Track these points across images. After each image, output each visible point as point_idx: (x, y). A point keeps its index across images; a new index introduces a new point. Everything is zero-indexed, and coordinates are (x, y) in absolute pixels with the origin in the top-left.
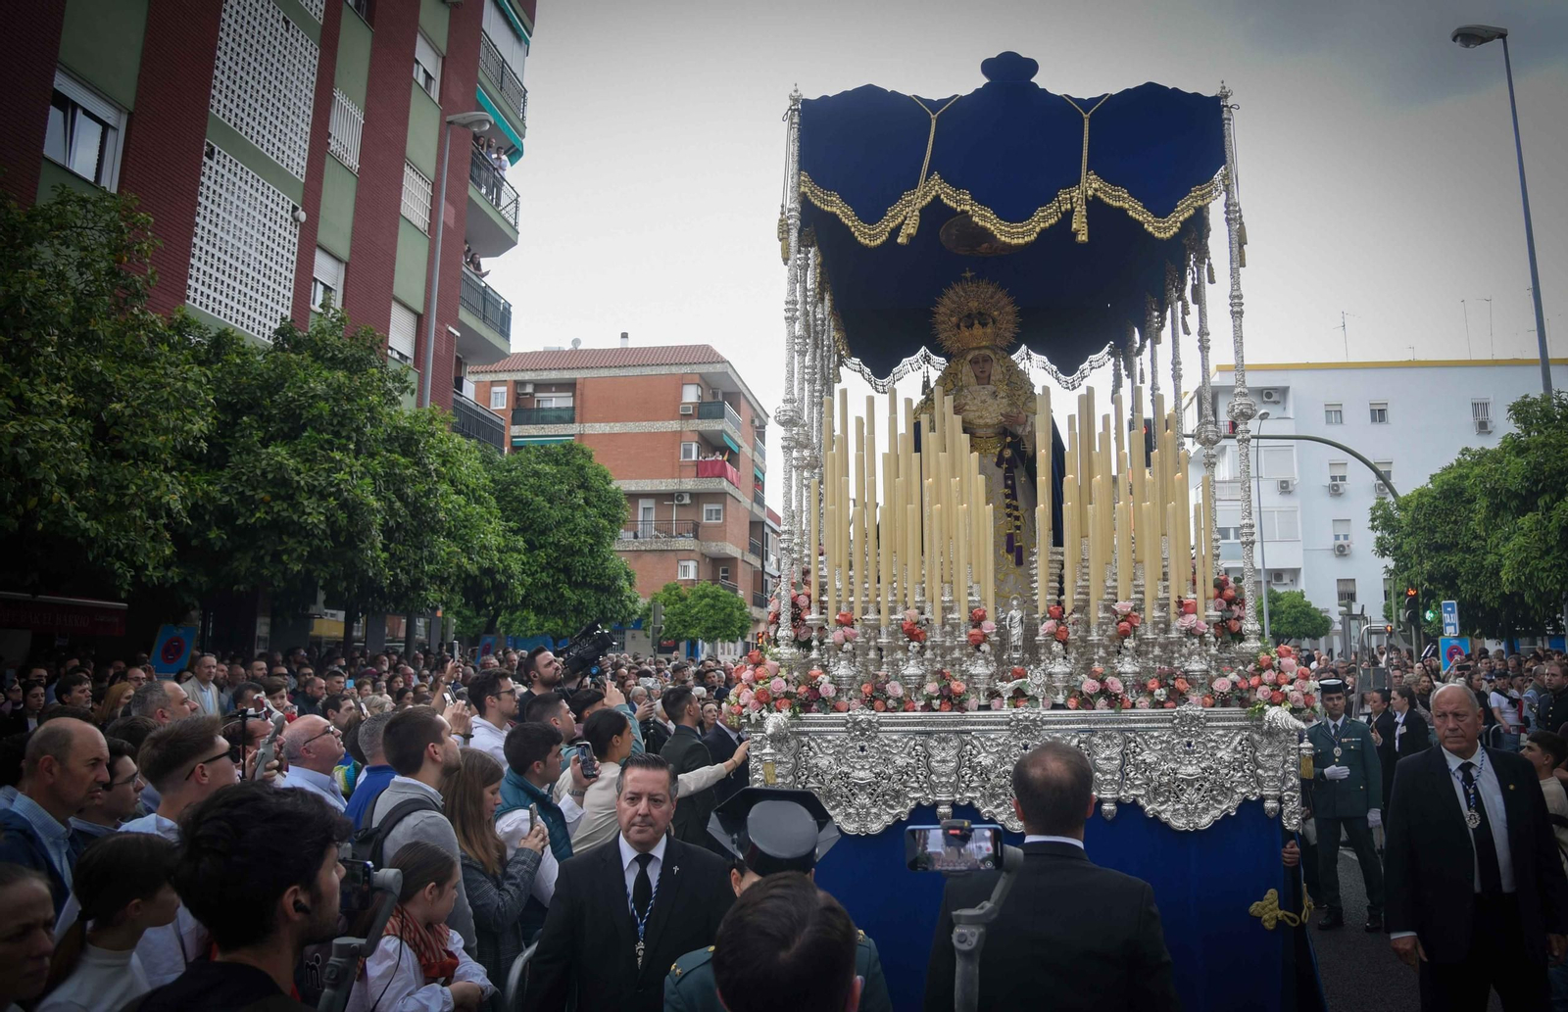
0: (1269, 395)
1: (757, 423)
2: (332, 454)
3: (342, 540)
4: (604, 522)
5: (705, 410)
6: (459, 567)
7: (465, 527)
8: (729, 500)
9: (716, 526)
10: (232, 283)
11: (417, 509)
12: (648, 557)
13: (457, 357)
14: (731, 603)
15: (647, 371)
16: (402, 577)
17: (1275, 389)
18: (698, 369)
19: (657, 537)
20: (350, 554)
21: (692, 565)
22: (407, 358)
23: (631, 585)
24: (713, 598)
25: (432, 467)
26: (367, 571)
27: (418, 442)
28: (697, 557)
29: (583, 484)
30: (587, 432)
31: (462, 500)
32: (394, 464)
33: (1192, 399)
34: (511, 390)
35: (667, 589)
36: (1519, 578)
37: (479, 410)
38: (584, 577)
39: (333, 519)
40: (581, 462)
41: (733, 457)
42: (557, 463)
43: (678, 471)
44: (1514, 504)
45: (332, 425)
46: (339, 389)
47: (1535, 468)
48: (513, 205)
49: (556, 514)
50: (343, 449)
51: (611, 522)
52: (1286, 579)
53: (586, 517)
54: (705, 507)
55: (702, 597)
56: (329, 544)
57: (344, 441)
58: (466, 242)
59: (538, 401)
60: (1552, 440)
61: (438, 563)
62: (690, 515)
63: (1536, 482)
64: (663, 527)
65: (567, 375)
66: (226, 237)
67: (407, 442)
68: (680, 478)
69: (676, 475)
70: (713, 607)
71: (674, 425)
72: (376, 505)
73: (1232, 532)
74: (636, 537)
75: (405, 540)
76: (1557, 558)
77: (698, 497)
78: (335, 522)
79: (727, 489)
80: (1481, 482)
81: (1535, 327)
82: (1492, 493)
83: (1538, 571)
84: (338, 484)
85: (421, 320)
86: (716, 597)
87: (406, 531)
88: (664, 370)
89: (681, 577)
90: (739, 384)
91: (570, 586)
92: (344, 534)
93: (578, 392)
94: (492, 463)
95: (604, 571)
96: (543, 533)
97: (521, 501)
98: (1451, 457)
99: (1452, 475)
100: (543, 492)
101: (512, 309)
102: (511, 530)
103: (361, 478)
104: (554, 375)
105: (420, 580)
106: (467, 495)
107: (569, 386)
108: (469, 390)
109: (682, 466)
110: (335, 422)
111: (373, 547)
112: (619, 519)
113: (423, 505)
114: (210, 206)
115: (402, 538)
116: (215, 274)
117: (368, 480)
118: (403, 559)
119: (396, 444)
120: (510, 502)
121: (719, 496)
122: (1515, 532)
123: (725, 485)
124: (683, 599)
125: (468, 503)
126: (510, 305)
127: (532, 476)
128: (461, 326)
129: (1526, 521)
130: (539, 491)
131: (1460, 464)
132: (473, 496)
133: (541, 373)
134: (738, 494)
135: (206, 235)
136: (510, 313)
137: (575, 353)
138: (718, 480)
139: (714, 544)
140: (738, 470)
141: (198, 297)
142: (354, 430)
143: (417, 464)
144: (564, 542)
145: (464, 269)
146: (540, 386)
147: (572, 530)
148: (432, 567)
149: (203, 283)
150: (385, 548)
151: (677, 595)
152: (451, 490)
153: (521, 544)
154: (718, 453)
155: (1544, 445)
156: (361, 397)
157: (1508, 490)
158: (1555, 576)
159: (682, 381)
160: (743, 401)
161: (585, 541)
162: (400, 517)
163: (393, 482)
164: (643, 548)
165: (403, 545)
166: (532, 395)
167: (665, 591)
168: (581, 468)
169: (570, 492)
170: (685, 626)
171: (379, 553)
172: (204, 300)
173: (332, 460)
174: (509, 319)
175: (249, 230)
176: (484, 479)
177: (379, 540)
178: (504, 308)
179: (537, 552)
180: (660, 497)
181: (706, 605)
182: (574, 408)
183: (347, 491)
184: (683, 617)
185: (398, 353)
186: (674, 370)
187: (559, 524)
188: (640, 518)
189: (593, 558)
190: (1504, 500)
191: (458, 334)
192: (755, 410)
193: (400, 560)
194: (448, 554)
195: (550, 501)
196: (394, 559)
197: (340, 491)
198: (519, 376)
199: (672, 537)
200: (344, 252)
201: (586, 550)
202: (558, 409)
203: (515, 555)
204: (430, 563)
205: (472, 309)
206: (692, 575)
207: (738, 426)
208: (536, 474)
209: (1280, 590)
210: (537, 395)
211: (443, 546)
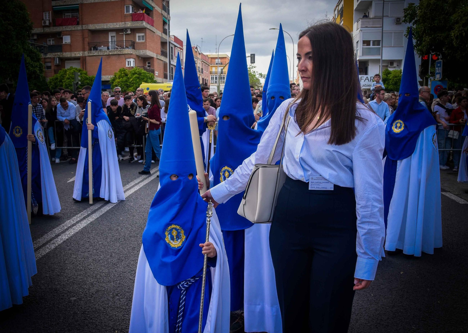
8: (147, 31)
9: (142, 43)
12: (114, 58)
14: (147, 76)
19: (117, 48)
21: (132, 60)
24: (138, 74)
28: (135, 57)
30: (84, 3)
35: (120, 71)
41: (149, 11)
43: (124, 18)
52: (395, 65)
54: (137, 35)
55: (134, 74)
62: (131, 38)
64: (120, 45)
68: (125, 22)
69: (124, 20)
70: (138, 78)
74: (108, 49)
77: (134, 30)
79: (147, 26)
86: (140, 74)
89: (127, 66)
109: (126, 16)
121: (142, 30)
123: (144, 24)
124: (126, 75)
134: (153, 29)
138: (141, 22)
139: (142, 51)
140: (152, 18)
151: (125, 74)
154: (140, 10)
164: (111, 54)
167: (119, 72)
170: (128, 87)
180: (118, 31)
181: (135, 77)
184: (126, 83)
188: (110, 40)
199: (123, 48)
206: (132, 65)
209: (391, 69)
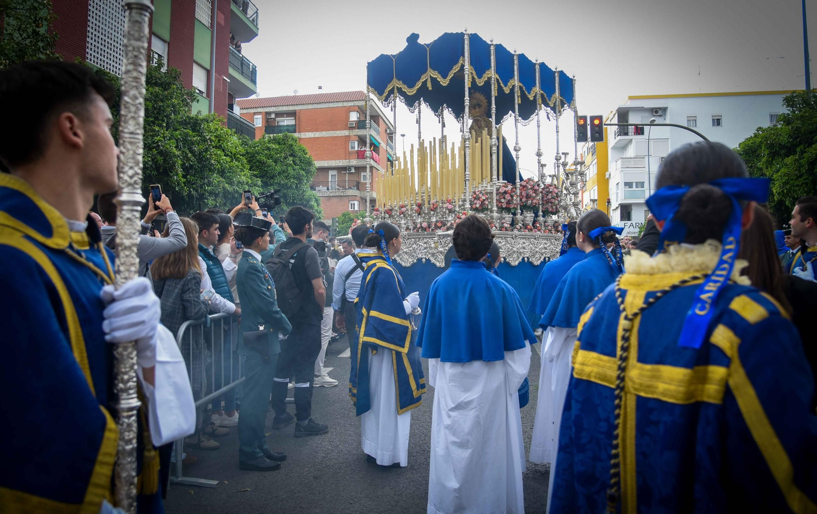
0: (657, 112)
1: (388, 131)
2: (154, 128)
3: (161, 171)
4: (303, 172)
5: (361, 124)
6: (224, 188)
7: (230, 172)
8: (374, 170)
10: (110, 52)
11: (201, 158)
12: (335, 200)
13: (229, 93)
15: (332, 105)
16: (193, 192)
17: (660, 109)
18: (357, 103)
19: (339, 189)
20: (166, 178)
21: (356, 203)
22: (203, 92)
23: (318, 205)
25: (208, 137)
26: (175, 188)
27: (200, 125)
28: (359, 199)
29: (292, 154)
30: (302, 137)
31: (228, 159)
32: (187, 135)
33: (614, 115)
34: (264, 117)
35: (344, 215)
36: (783, 191)
37: (242, 120)
38: (293, 200)
39: (156, 160)
40: (291, 143)
41: (376, 148)
42: (279, 144)
43: (348, 155)
44: (783, 152)
45: (154, 114)
46: (157, 96)
47: (796, 130)
48: (256, 15)
49: (278, 168)
50: (160, 126)
51: (306, 173)
53: (294, 170)
54: (362, 174)
56: (155, 173)
57: (160, 122)
58: (231, 33)
59: (278, 122)
60: (807, 114)
61: (213, 186)
62: (355, 178)
63: (796, 138)
64: (342, 185)
65: (291, 108)
66: (104, 28)
67: (195, 124)
68: (349, 159)
69: (347, 158)
71: (346, 133)
72: (178, 153)
73: (634, 184)
74: (328, 189)
75: (195, 174)
76: (806, 179)
77: (358, 169)
78: (157, 161)
79: (373, 164)
80: (765, 140)
81: (804, 73)
82: (771, 146)
83: (794, 186)
84: (157, 142)
85: (208, 72)
87: (196, 170)
88: (340, 105)
89: (351, 209)
90: (379, 111)
91: (286, 205)
92: (162, 168)
93: (297, 117)
94: (247, 145)
95: (303, 197)
96: (272, 178)
97: (260, 162)
98: (750, 133)
99: (751, 142)
100: (271, 157)
101: (257, 69)
102: (255, 175)
103: (169, 140)
104: (285, 109)
105: (204, 194)
106: (231, 157)
107: (293, 114)
108: (237, 110)
109: (350, 153)
110: (155, 112)
111: (177, 174)
112: (311, 172)
113: (204, 157)
114: (95, 12)
115: (193, 173)
116: (100, 47)
117: (174, 141)
118: (194, 184)
119: (189, 126)
120: (255, 163)
122: (783, 167)
123: (372, 162)
125: (232, 161)
126: (256, 67)
127: (267, 150)
128: (230, 77)
129: (789, 160)
130: (270, 157)
131: (756, 136)
132: (234, 157)
133: (278, 108)
134: (378, 167)
135: (94, 26)
136: (256, 70)
137: (294, 97)
140: (379, 155)
141: (92, 58)
142: (165, 116)
143: (200, 136)
144: (282, 182)
145: (230, 47)
146: (279, 114)
147: (286, 177)
148: (209, 188)
149: (95, 51)
150: (184, 176)
151: (349, 218)
152: (223, 154)
153: (259, 183)
155: (802, 117)
156: (168, 100)
157: (780, 144)
158: (804, 189)
159: (349, 110)
160: (381, 120)
161: (293, 182)
162: (192, 161)
163: (186, 142)
164: (332, 195)
165: (194, 177)
166: (274, 119)
167: (342, 216)
168: (292, 145)
169: (285, 158)
171: (181, 178)
172: (96, 60)
173: (154, 130)
174: (256, 74)
175: (116, 24)
176: (241, 149)
177: (180, 171)
178: (253, 68)
179: (269, 187)
180: (340, 169)
182: (295, 125)
183: (163, 146)
185: (198, 90)
186: (345, 104)
187: (279, 173)
188: (330, 180)
189: (297, 190)
190: (778, 150)
191: (229, 81)
192: (387, 124)
193: (193, 184)
194: (218, 182)
195: (276, 162)
196: (188, 183)
197: (158, 146)
198: (268, 110)
199: (346, 189)
200: (167, 37)
201: (294, 186)
202: (288, 125)
203: (257, 188)
204: (209, 186)
205: (235, 68)
206: (356, 208)
207: (378, 133)
208: (268, 149)
210: (277, 119)
211: (215, 178)
